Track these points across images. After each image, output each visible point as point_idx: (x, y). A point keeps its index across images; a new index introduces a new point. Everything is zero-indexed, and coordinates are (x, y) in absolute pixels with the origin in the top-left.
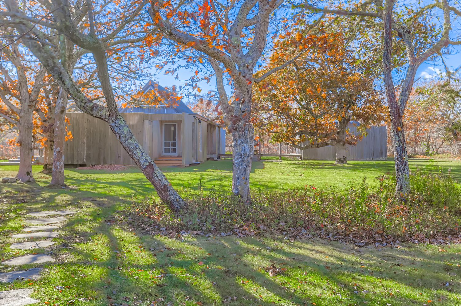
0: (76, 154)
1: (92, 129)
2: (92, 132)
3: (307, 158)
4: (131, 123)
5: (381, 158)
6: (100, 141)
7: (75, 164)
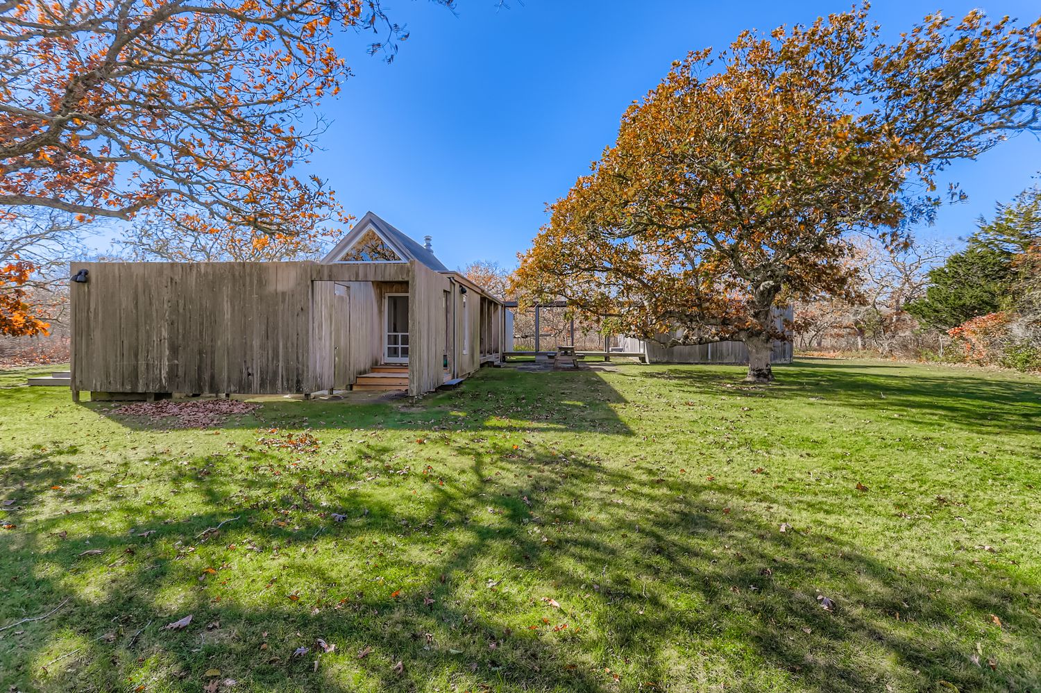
0: (142, 368)
1: (181, 302)
2: (181, 311)
3: (655, 360)
4: (280, 288)
5: (783, 360)
6: (201, 332)
7: (140, 390)
